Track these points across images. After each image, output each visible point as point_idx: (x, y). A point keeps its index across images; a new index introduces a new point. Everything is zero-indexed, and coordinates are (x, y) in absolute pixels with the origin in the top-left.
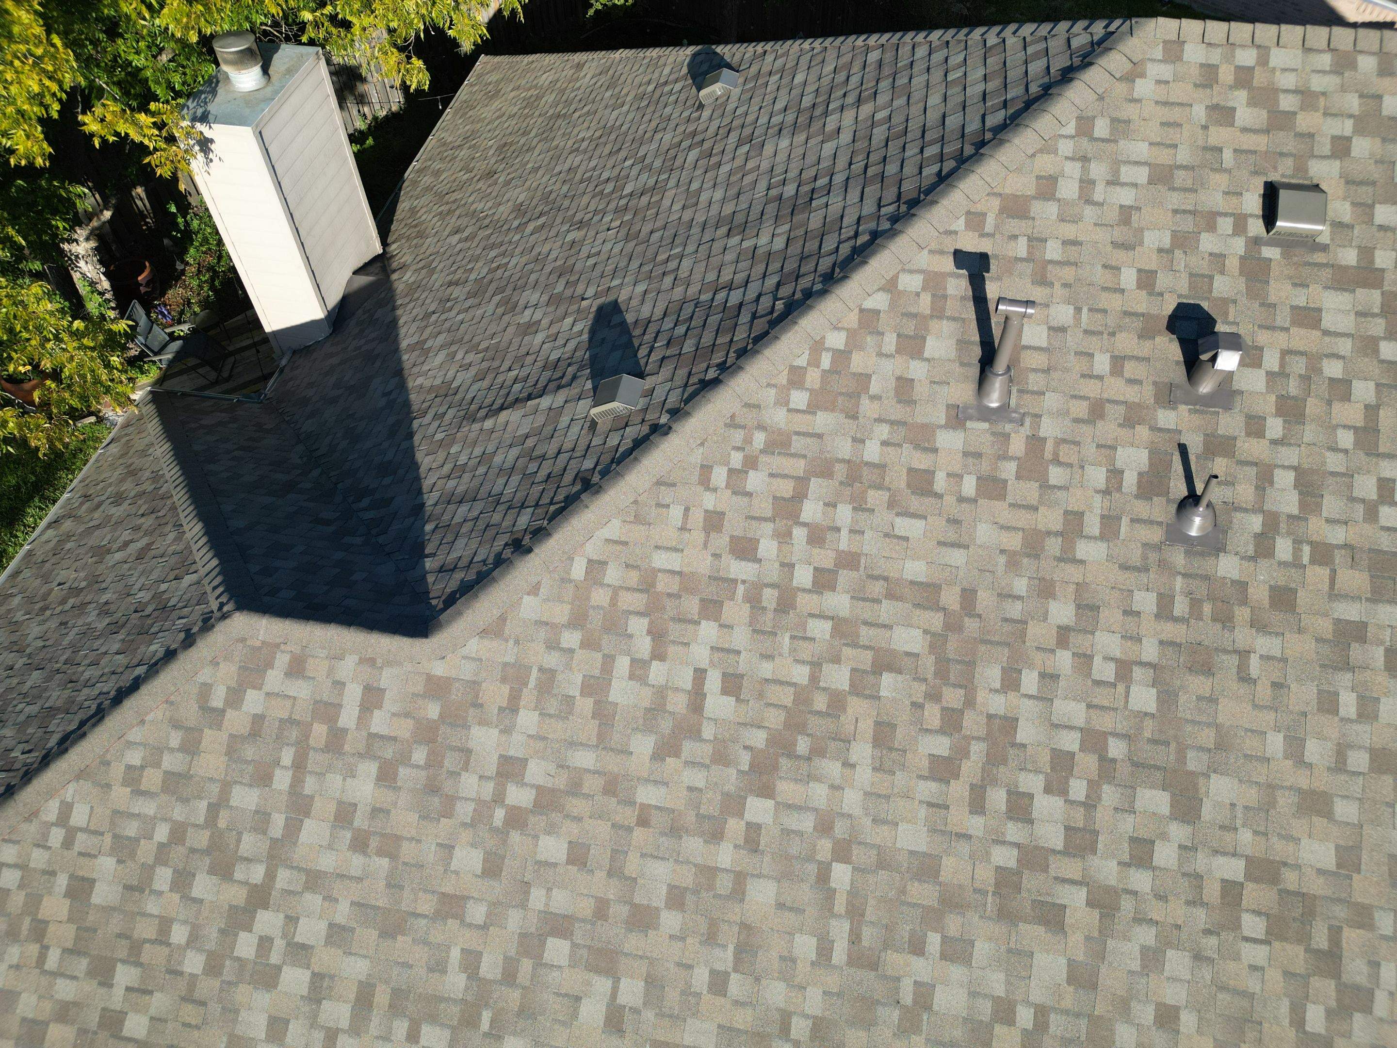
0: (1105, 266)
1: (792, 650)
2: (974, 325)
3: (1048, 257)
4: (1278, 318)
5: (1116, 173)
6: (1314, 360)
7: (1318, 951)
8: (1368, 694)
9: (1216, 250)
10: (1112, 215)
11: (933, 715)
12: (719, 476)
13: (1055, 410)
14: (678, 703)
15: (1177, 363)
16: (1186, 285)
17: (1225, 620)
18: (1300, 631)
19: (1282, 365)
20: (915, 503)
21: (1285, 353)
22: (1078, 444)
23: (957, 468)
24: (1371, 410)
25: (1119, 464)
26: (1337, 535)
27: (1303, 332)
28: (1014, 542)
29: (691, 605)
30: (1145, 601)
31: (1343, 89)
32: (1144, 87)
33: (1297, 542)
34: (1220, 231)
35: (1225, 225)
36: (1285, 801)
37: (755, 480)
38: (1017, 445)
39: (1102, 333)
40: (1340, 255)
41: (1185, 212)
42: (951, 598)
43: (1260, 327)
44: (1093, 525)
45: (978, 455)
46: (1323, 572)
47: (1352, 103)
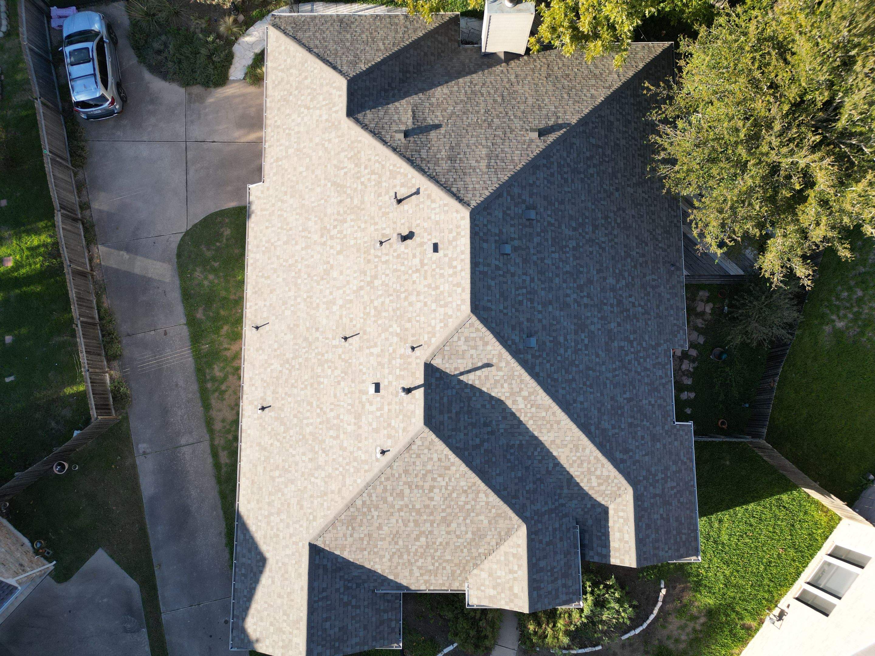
0: (420, 217)
1: (352, 182)
2: (407, 196)
3: (420, 206)
4: (414, 251)
6: (407, 259)
7: (323, 277)
8: (357, 278)
9: (424, 236)
11: (346, 209)
12: (377, 158)
13: (394, 215)
14: (342, 166)
16: (418, 233)
17: (364, 253)
18: (365, 265)
20: (376, 195)
21: (408, 253)
22: (389, 221)
23: (383, 201)
24: (399, 270)
25: (386, 229)
26: (379, 268)
27: (412, 256)
28: (372, 214)
29: (356, 161)
30: (366, 239)
31: (457, 253)
32: (455, 214)
33: (378, 262)
35: (429, 237)
36: (341, 268)
37: (377, 165)
38: (387, 210)
39: (408, 219)
40: (426, 259)
41: (431, 229)
42: (363, 206)
43: (412, 248)
44: (377, 227)
45: (385, 204)
46: (374, 267)
47: (455, 256)
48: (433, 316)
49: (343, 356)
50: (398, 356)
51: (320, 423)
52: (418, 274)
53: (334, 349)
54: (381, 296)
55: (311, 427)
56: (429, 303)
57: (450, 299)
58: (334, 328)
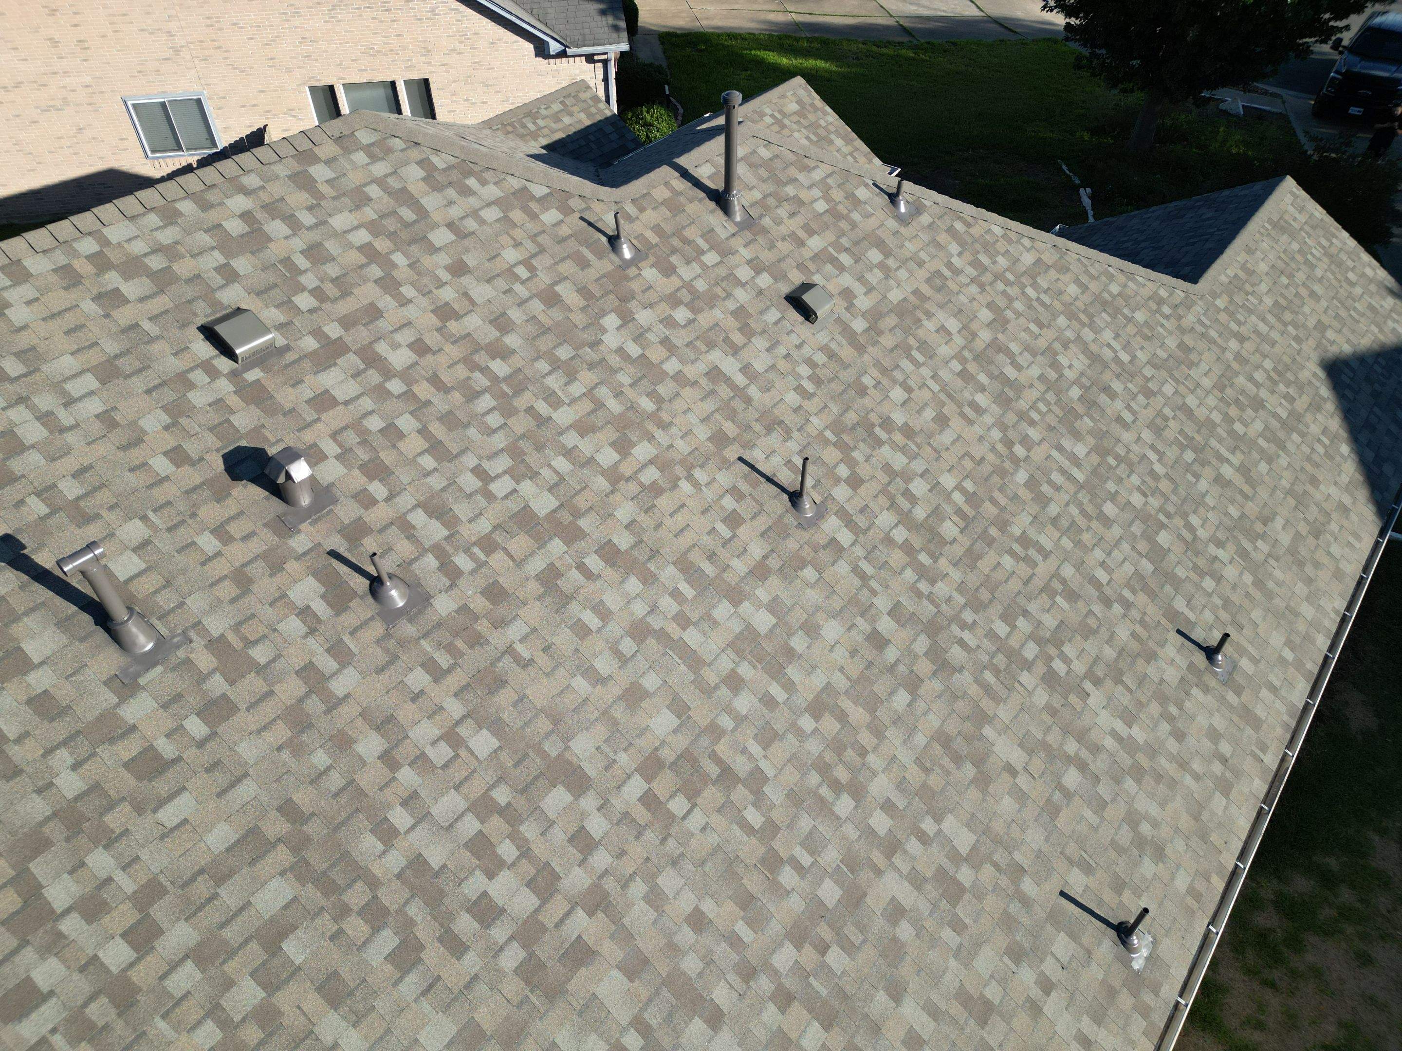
0: (132, 470)
1: (177, 1028)
2: (59, 601)
3: (71, 495)
4: (305, 416)
5: (64, 393)
6: (357, 425)
7: (719, 776)
8: (594, 603)
9: (211, 400)
10: (97, 428)
11: (355, 927)
13: (207, 608)
15: (266, 498)
16: (215, 439)
17: (477, 640)
18: (524, 603)
19: (341, 446)
20: (161, 786)
21: (334, 436)
22: (253, 616)
23: (170, 724)
24: (424, 432)
25: (300, 604)
26: (484, 526)
27: (331, 413)
28: (281, 732)
30: (418, 679)
31: (188, 233)
32: (19, 314)
33: (467, 551)
34: (199, 384)
35: (199, 377)
36: (619, 712)
38: (204, 660)
39: (183, 522)
40: (302, 346)
41: (156, 387)
42: (275, 826)
43: (299, 430)
44: (327, 663)
45: (178, 697)
46: (499, 555)
47: (204, 239)
48: (471, 224)
49: (843, 471)
50: (675, 282)
51: (1032, 423)
52: (382, 348)
53: (861, 521)
54: (568, 453)
55: (1066, 443)
56: (443, 259)
57: (374, 191)
58: (809, 573)
